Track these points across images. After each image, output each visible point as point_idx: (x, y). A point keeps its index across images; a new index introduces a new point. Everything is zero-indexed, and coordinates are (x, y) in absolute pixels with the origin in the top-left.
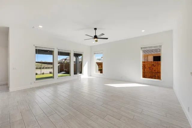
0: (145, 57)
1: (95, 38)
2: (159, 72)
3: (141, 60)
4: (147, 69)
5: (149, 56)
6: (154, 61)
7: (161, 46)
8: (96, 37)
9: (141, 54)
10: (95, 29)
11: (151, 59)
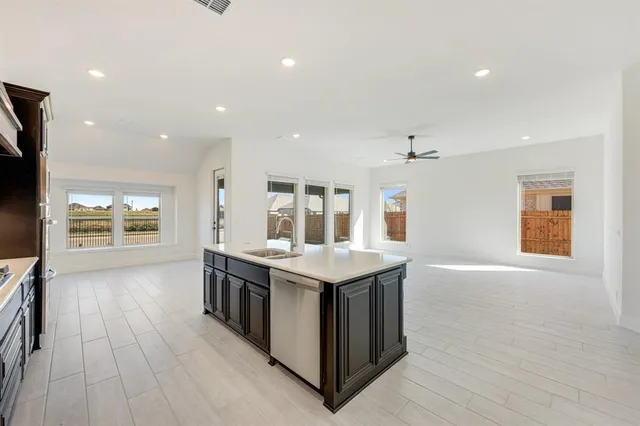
0: (530, 197)
1: (409, 158)
2: (567, 241)
3: (519, 207)
4: (533, 233)
5: (538, 196)
6: (553, 209)
7: (572, 174)
8: (412, 155)
9: (519, 190)
10: (411, 137)
11: (544, 204)
